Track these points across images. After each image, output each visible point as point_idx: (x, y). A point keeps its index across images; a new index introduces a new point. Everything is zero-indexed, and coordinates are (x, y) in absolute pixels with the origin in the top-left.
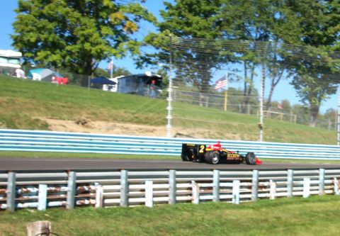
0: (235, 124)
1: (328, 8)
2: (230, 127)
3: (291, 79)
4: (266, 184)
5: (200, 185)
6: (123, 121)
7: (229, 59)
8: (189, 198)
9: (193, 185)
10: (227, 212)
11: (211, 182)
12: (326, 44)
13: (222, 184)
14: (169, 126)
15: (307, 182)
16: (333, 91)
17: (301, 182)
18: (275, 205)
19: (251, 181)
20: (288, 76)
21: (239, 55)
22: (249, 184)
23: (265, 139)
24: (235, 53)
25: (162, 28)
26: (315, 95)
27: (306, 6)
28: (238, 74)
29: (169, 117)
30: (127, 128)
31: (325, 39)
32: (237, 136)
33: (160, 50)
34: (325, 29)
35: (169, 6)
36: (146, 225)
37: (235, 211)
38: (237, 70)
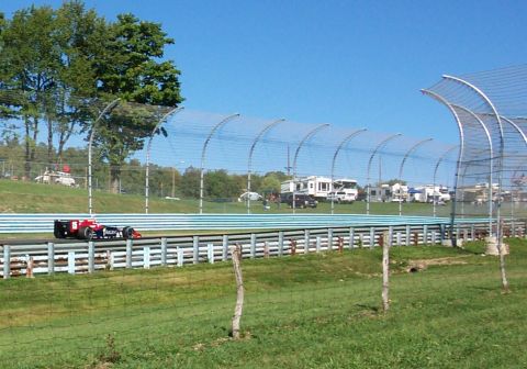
1: (126, 46)
3: (86, 135)
7: (6, 114)
12: (124, 90)
16: (140, 147)
20: (82, 131)
21: (17, 109)
24: (12, 107)
26: (116, 151)
27: (98, 45)
28: (17, 131)
31: (124, 84)
34: (124, 72)
38: (14, 127)
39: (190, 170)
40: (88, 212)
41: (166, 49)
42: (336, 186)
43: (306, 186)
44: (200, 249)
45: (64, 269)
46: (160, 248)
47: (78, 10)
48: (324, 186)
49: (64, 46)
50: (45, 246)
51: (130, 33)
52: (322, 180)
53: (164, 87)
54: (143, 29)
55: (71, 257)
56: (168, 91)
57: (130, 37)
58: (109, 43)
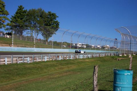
0: (29, 44)
2: (27, 44)
3: (41, 34)
4: (36, 58)
5: (19, 59)
6: (2, 43)
7: (27, 29)
8: (17, 62)
9: (17, 59)
10: (26, 65)
11: (22, 58)
12: (49, 26)
13: (25, 58)
14: (13, 44)
15: (46, 57)
17: (45, 57)
18: (38, 63)
19: (32, 57)
21: (29, 28)
22: (32, 58)
23: (35, 47)
25: (11, 22)
28: (29, 32)
29: (13, 42)
30: (3, 45)
31: (49, 24)
32: (29, 47)
33: (11, 27)
34: (49, 22)
35: (13, 17)
36: (5, 69)
37: (28, 65)
38: (29, 31)
41: (57, 18)
47: (41, 10)
48: (80, 45)
49: (38, 16)
51: (50, 15)
53: (56, 25)
54: (53, 14)
56: (57, 26)
57: (50, 16)
58: (46, 16)
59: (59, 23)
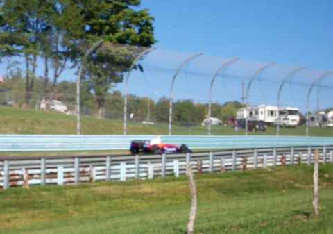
3: (75, 69)
12: (108, 33)
16: (120, 80)
20: (73, 67)
21: (20, 48)
24: (15, 46)
28: (19, 66)
31: (107, 28)
34: (107, 18)
38: (17, 63)
39: (162, 100)
40: (76, 134)
42: (281, 113)
43: (257, 113)
44: (168, 164)
45: (54, 181)
46: (134, 164)
48: (272, 113)
50: (38, 162)
52: (270, 108)
53: (141, 31)
55: (60, 171)
56: (144, 33)
59: (153, 19)
